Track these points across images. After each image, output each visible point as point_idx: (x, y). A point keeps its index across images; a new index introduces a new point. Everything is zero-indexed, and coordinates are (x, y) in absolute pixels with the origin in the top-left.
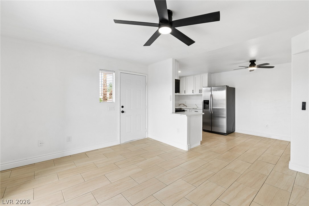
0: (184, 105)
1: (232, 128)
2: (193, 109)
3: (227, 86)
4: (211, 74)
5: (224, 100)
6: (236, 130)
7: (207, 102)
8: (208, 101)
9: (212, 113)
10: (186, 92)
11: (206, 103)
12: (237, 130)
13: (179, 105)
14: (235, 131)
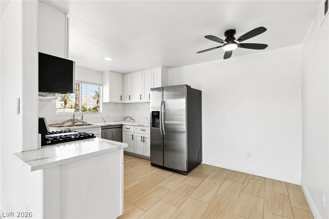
0: (131, 119)
1: (197, 156)
2: (139, 126)
3: (187, 86)
4: (166, 68)
5: (183, 110)
6: (203, 160)
7: (157, 114)
8: (158, 112)
9: (164, 134)
10: (131, 98)
11: (155, 115)
12: (205, 161)
13: (125, 119)
14: (202, 162)
